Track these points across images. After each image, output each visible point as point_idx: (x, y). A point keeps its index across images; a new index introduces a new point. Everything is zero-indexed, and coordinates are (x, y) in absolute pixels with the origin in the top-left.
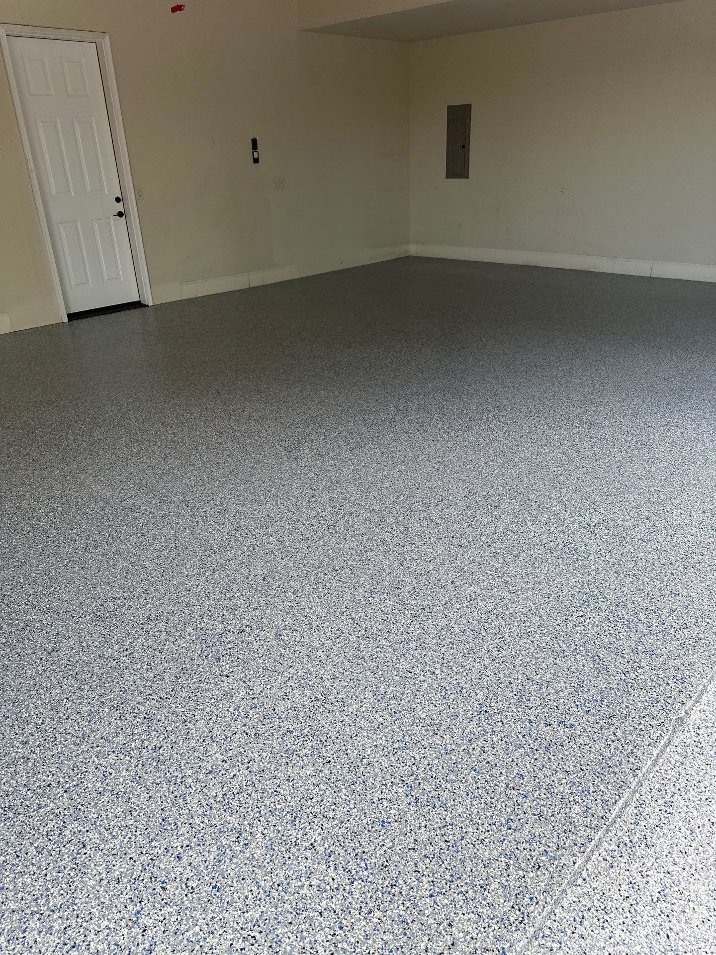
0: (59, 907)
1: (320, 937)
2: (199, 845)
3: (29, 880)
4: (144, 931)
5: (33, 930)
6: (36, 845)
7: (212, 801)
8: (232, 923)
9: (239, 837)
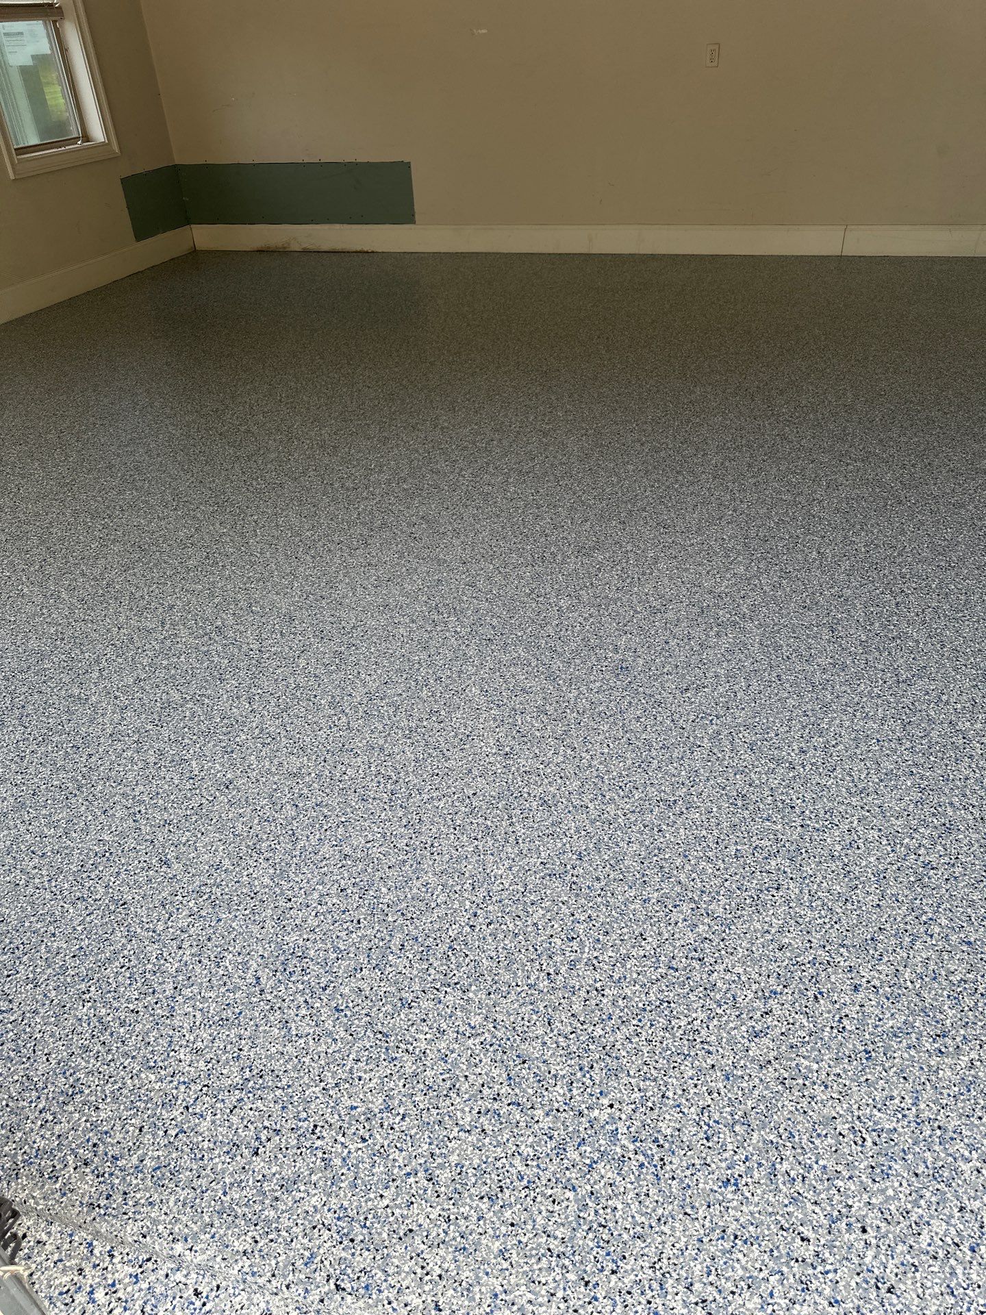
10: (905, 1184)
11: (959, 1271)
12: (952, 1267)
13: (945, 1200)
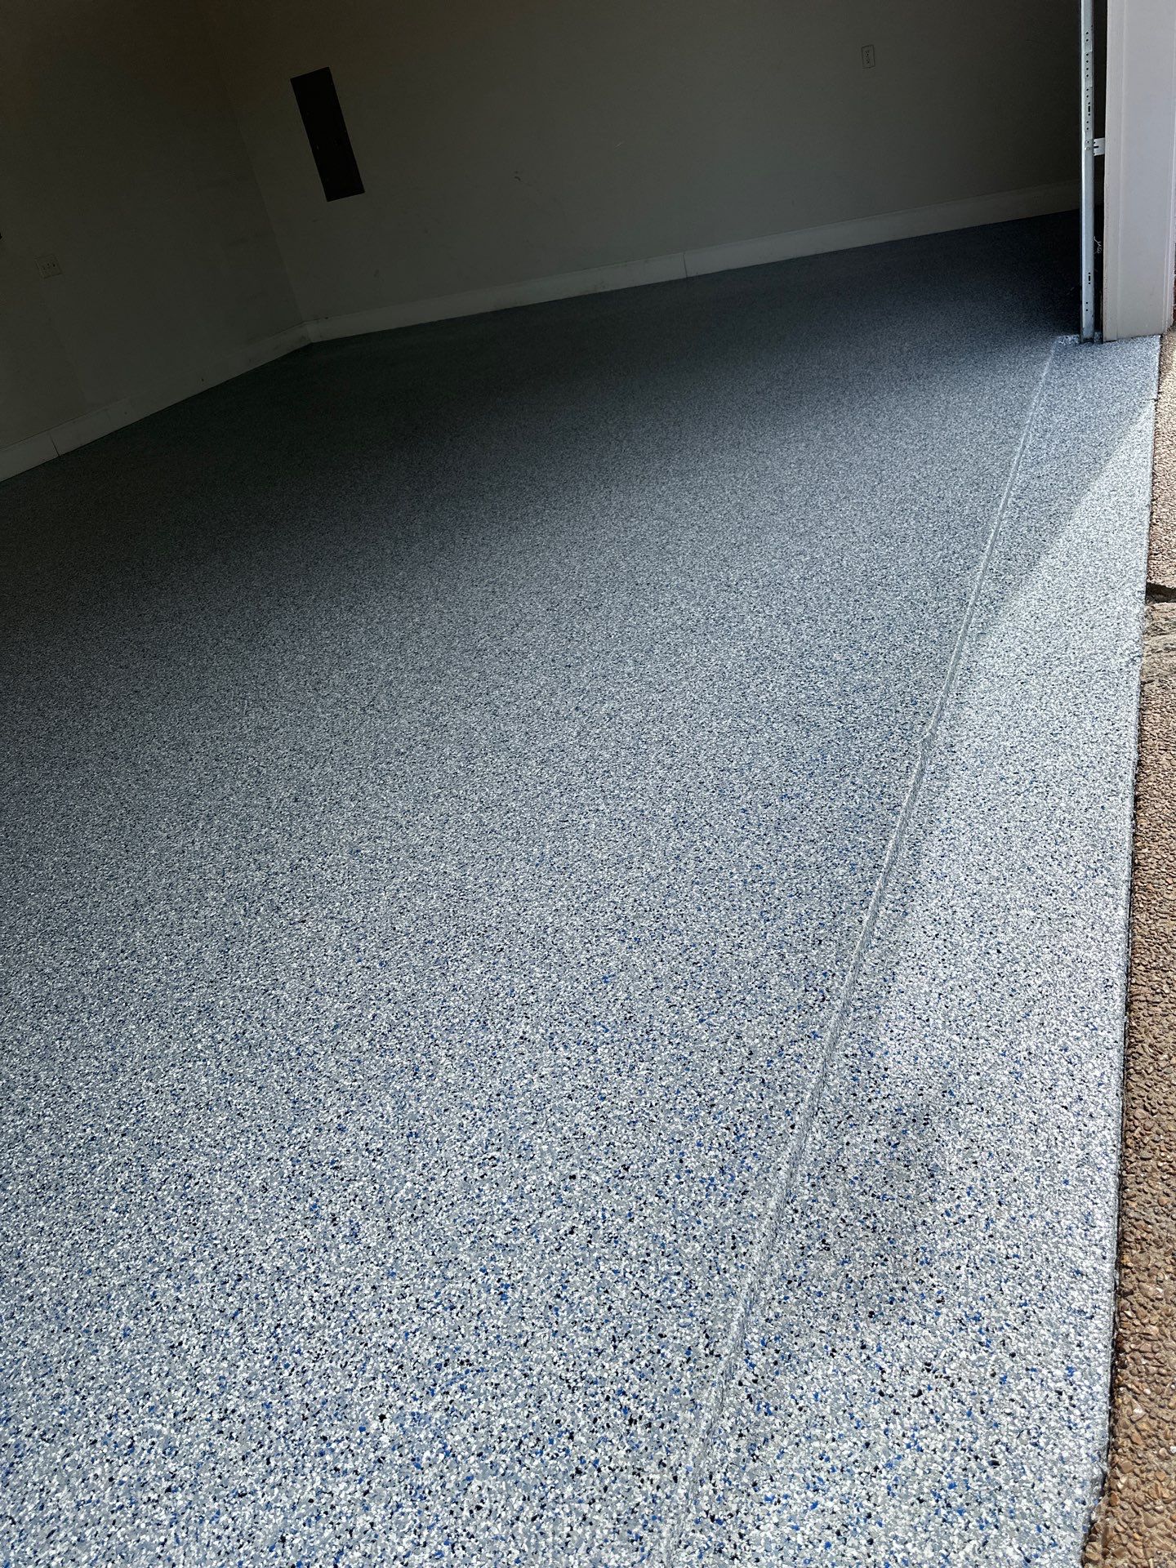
0: (190, 1251)
1: (580, 1118)
2: (364, 1104)
3: (126, 1246)
4: (335, 1219)
5: (165, 1291)
6: (113, 1207)
7: (357, 1054)
8: (454, 1158)
9: (416, 1074)
10: (541, 1134)
11: (618, 1113)
12: (614, 1117)
13: (560, 1107)
